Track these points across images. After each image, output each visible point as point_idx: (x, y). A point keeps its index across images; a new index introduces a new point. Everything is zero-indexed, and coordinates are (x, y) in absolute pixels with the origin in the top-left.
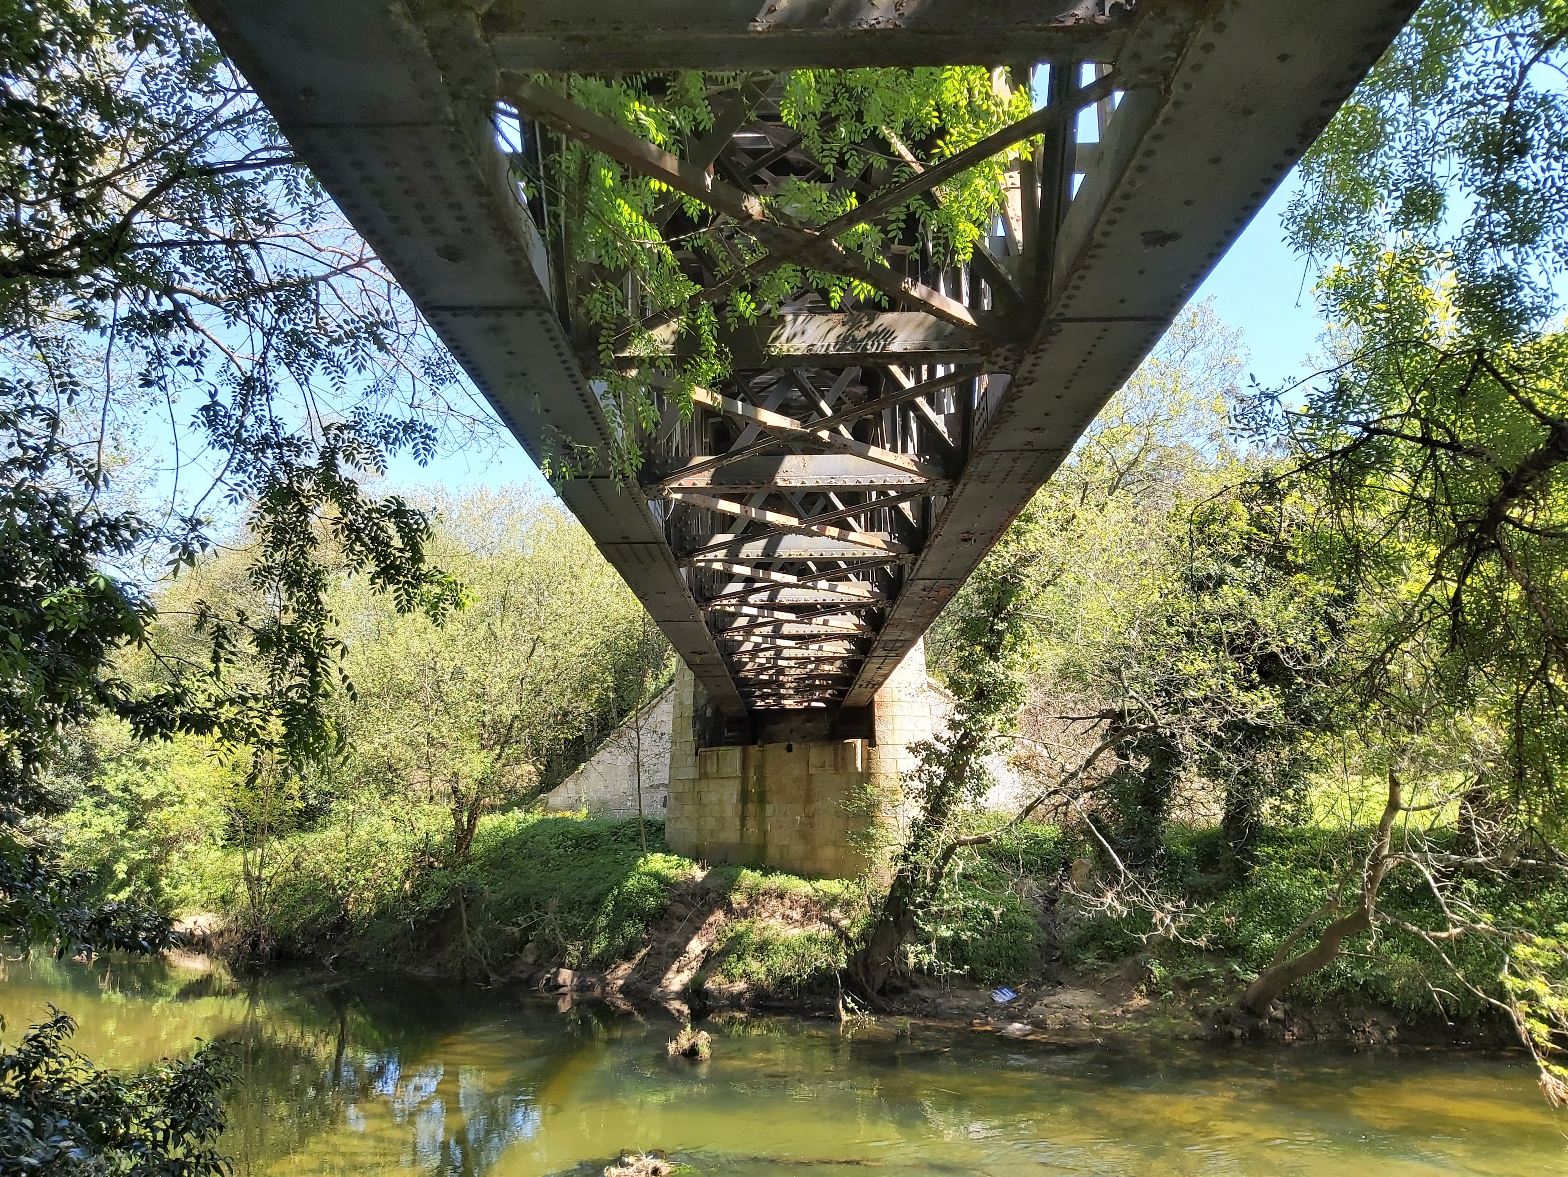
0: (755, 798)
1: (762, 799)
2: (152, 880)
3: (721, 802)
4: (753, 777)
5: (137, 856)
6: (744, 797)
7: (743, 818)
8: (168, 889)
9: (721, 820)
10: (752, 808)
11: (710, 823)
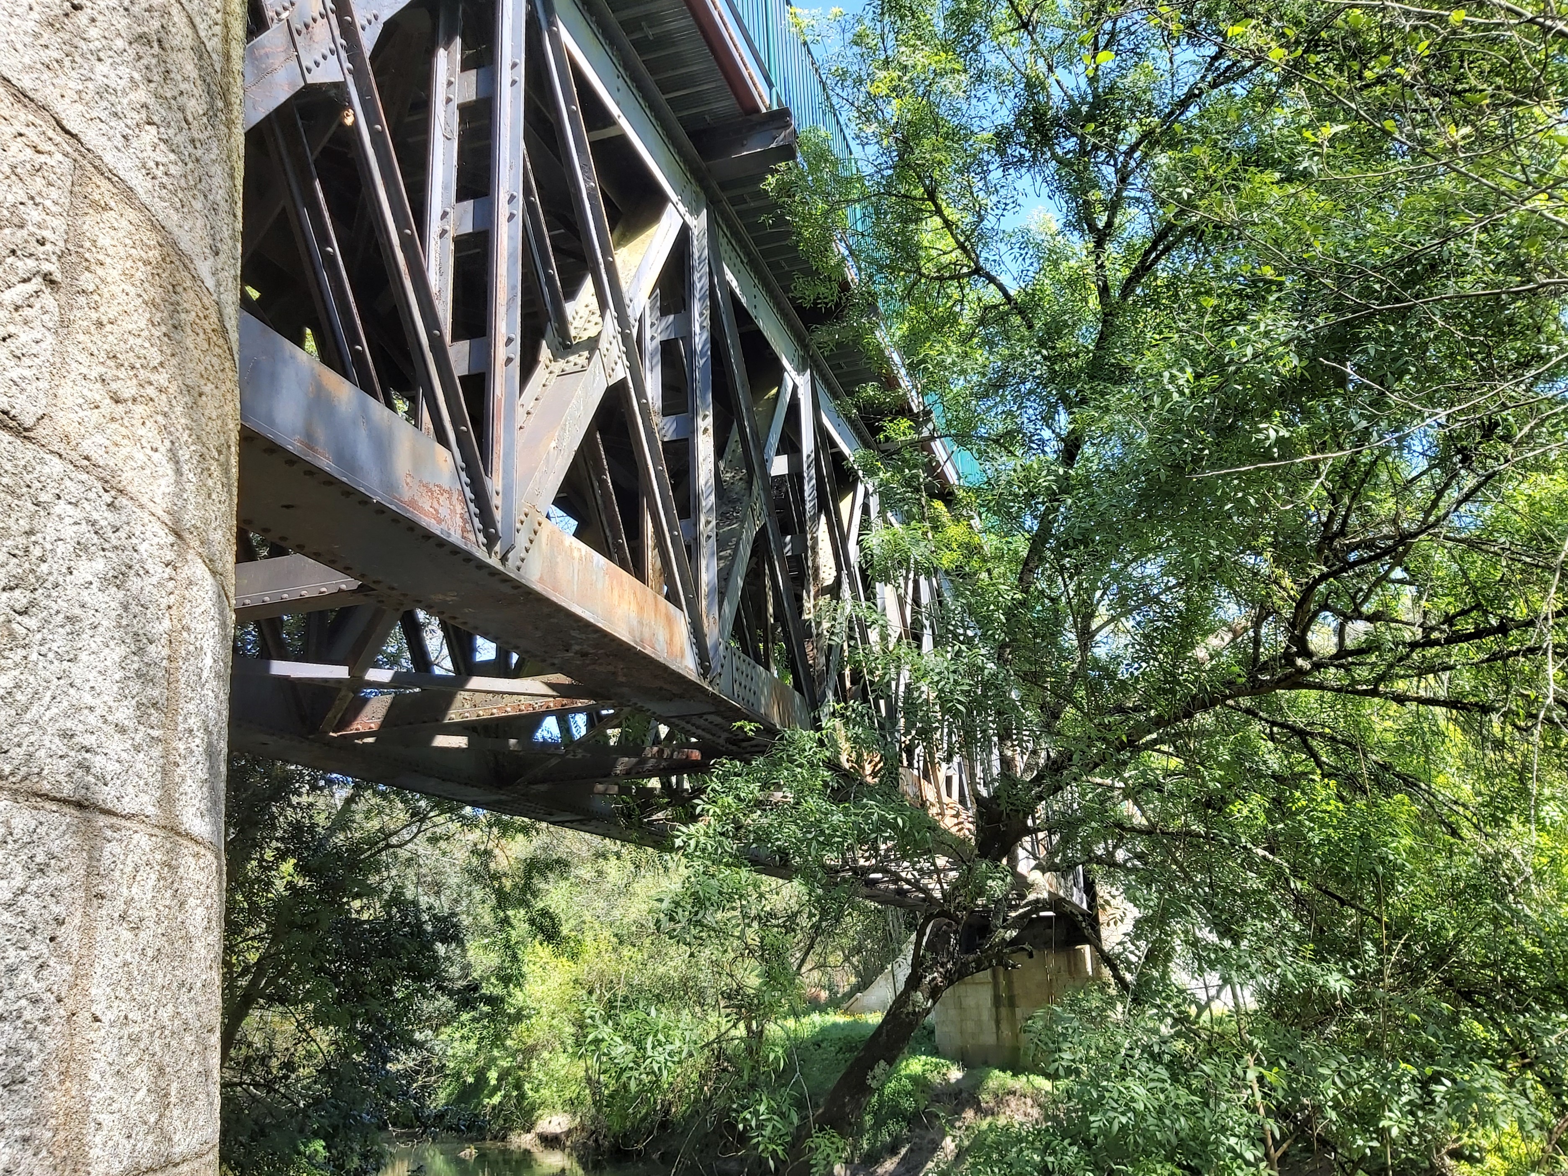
0: (1006, 1002)
1: (1012, 1004)
2: (518, 1086)
3: (978, 1006)
4: (1003, 983)
5: (505, 1064)
6: (997, 1001)
7: (998, 1022)
8: (530, 1093)
9: (979, 1022)
10: (1004, 1011)
11: (970, 1026)
